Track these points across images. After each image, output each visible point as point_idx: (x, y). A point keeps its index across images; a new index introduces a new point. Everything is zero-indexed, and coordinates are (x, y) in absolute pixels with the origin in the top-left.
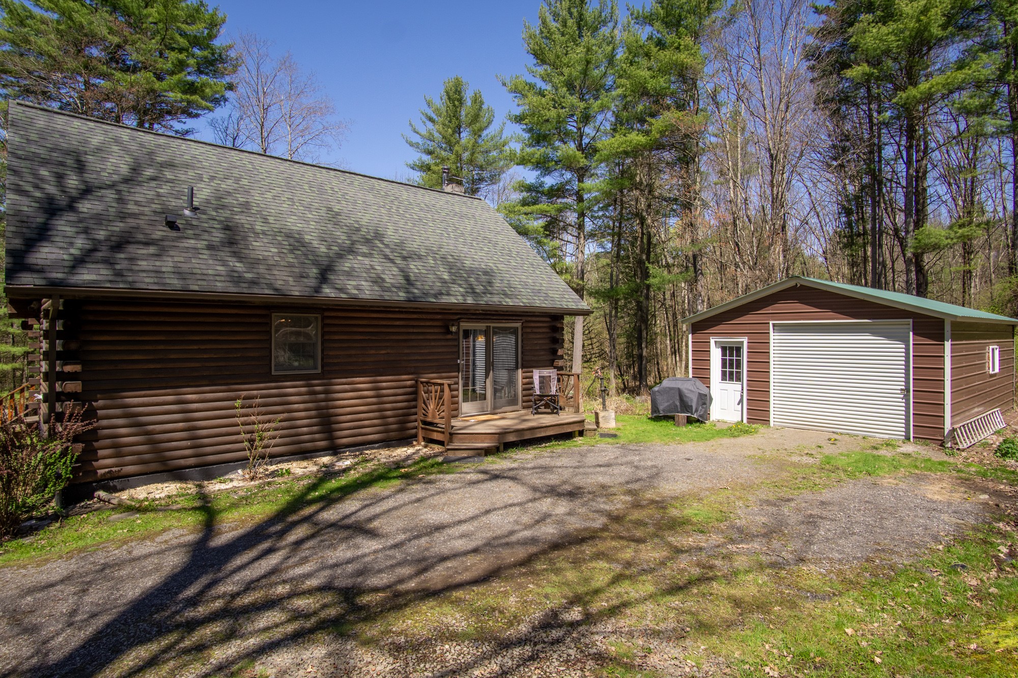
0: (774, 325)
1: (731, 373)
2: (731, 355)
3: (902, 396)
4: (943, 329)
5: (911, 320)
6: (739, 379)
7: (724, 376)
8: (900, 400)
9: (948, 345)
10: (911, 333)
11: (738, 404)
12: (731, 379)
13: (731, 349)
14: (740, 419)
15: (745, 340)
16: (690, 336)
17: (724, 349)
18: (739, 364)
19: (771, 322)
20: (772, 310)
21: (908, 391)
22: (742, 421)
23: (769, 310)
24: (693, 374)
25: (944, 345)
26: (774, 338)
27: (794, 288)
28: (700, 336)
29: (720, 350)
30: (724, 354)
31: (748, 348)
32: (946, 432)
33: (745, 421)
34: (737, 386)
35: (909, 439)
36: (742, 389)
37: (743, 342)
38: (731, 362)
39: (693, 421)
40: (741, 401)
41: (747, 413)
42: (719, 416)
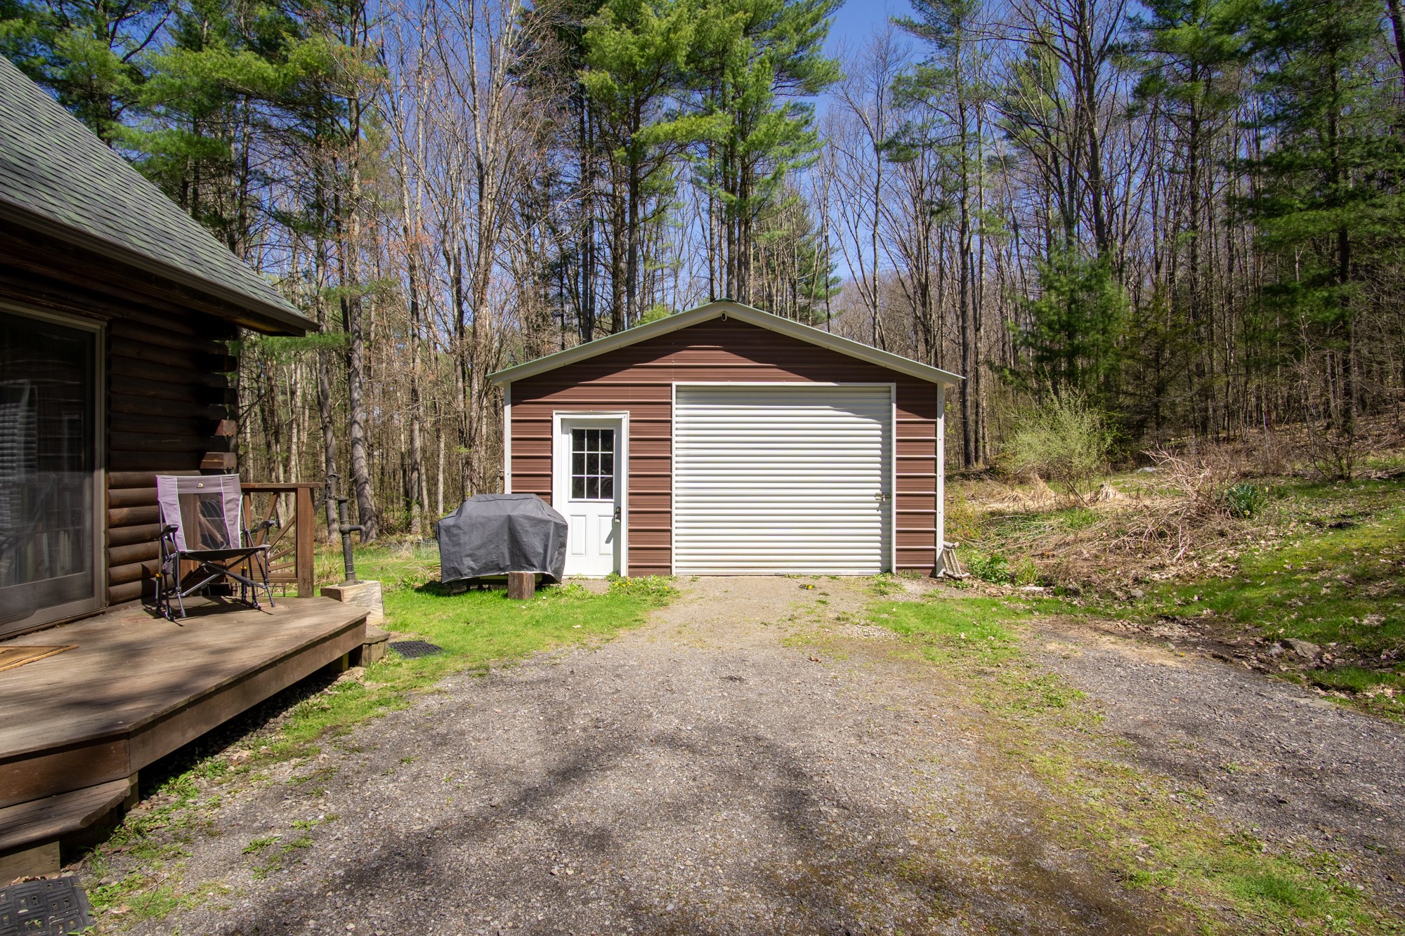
0: (680, 389)
1: (592, 482)
2: (593, 447)
3: (877, 505)
4: (936, 399)
5: (893, 386)
6: (608, 491)
7: (578, 491)
8: (875, 512)
9: (940, 422)
10: (894, 406)
11: (608, 541)
12: (592, 494)
13: (593, 435)
14: (609, 570)
15: (625, 417)
16: (508, 409)
17: (578, 436)
18: (608, 465)
19: (675, 384)
20: (676, 360)
21: (889, 496)
22: (617, 571)
23: (670, 361)
24: (513, 487)
25: (935, 423)
26: (681, 413)
27: (718, 322)
28: (530, 410)
29: (571, 436)
30: (578, 445)
31: (631, 432)
32: (939, 554)
33: (624, 571)
34: (607, 507)
35: (889, 571)
36: (618, 513)
37: (620, 420)
38: (593, 460)
39: (544, 582)
40: (614, 536)
41: (631, 557)
42: (572, 567)
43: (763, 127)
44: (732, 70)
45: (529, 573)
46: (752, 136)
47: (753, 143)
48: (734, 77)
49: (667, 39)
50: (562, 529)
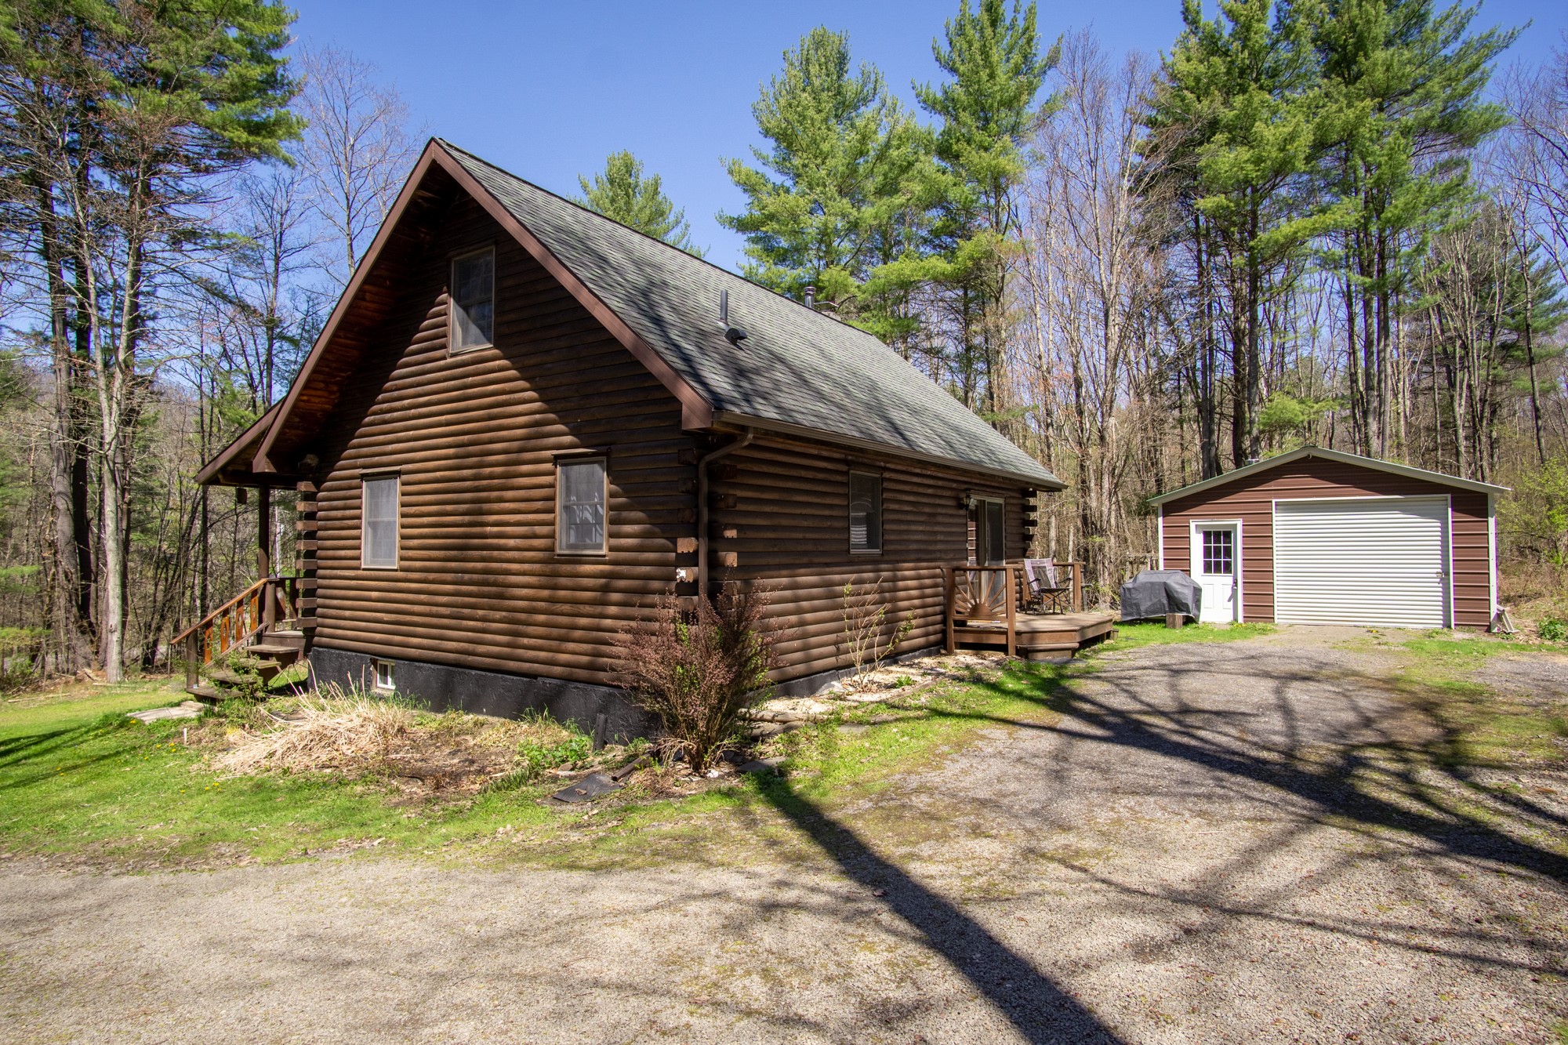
0: (1277, 504)
1: (1218, 564)
2: (1217, 541)
3: (1437, 580)
4: (1486, 505)
5: (1449, 496)
6: (1228, 568)
7: (1207, 568)
8: (1438, 584)
9: (1492, 521)
10: (1450, 510)
11: (1229, 600)
12: (1217, 570)
13: (1217, 534)
14: (1230, 618)
15: (1239, 523)
16: (1161, 518)
17: (1207, 535)
18: (1228, 552)
19: (1274, 501)
20: (1275, 486)
21: (1447, 574)
22: (1236, 620)
23: (1270, 486)
24: (1165, 566)
25: (1487, 521)
26: (1278, 519)
27: (1305, 459)
28: (1174, 520)
29: (1202, 535)
30: (1207, 540)
31: (1244, 532)
32: (1493, 615)
33: (1240, 619)
34: (1228, 579)
35: (1449, 627)
36: (1235, 583)
37: (1235, 526)
38: (1217, 551)
39: (1189, 621)
40: (1233, 597)
41: (1245, 611)
42: (1205, 616)
43: (1400, 202)
44: (1361, 153)
45: (1180, 615)
46: (1388, 214)
47: (1388, 221)
48: (1363, 159)
49: (1282, 150)
50: (1197, 591)
